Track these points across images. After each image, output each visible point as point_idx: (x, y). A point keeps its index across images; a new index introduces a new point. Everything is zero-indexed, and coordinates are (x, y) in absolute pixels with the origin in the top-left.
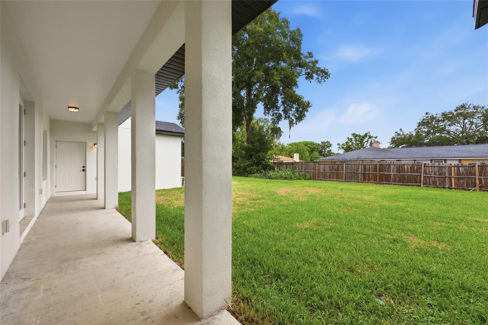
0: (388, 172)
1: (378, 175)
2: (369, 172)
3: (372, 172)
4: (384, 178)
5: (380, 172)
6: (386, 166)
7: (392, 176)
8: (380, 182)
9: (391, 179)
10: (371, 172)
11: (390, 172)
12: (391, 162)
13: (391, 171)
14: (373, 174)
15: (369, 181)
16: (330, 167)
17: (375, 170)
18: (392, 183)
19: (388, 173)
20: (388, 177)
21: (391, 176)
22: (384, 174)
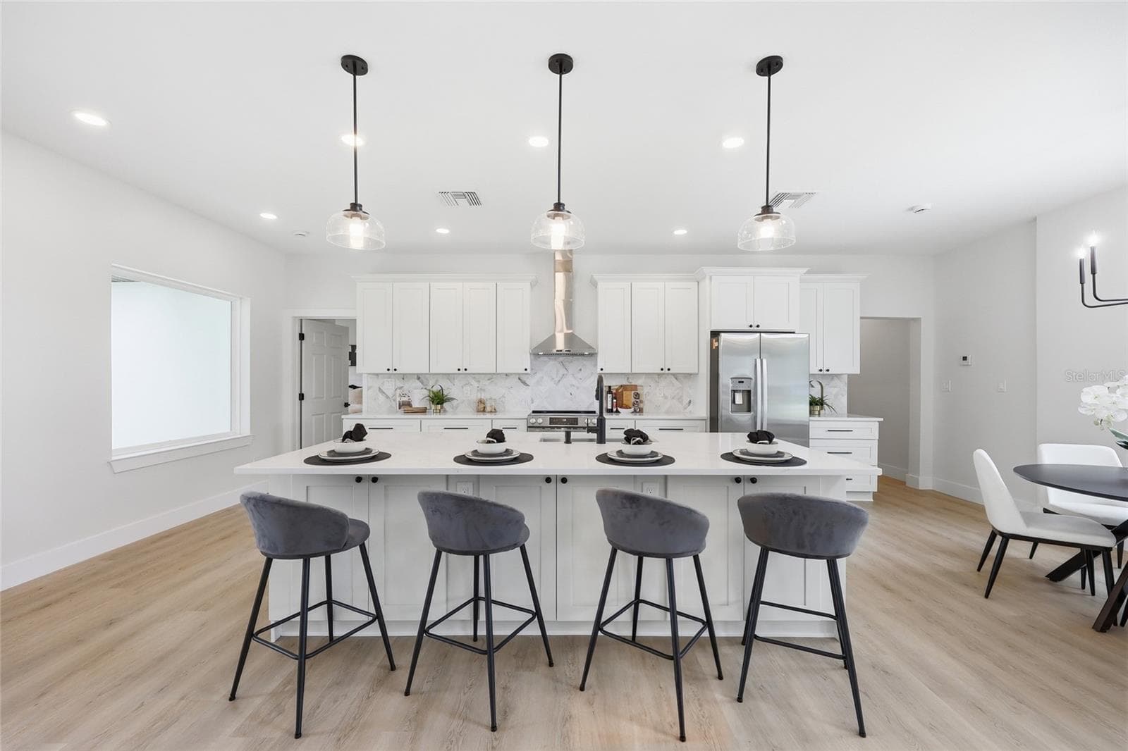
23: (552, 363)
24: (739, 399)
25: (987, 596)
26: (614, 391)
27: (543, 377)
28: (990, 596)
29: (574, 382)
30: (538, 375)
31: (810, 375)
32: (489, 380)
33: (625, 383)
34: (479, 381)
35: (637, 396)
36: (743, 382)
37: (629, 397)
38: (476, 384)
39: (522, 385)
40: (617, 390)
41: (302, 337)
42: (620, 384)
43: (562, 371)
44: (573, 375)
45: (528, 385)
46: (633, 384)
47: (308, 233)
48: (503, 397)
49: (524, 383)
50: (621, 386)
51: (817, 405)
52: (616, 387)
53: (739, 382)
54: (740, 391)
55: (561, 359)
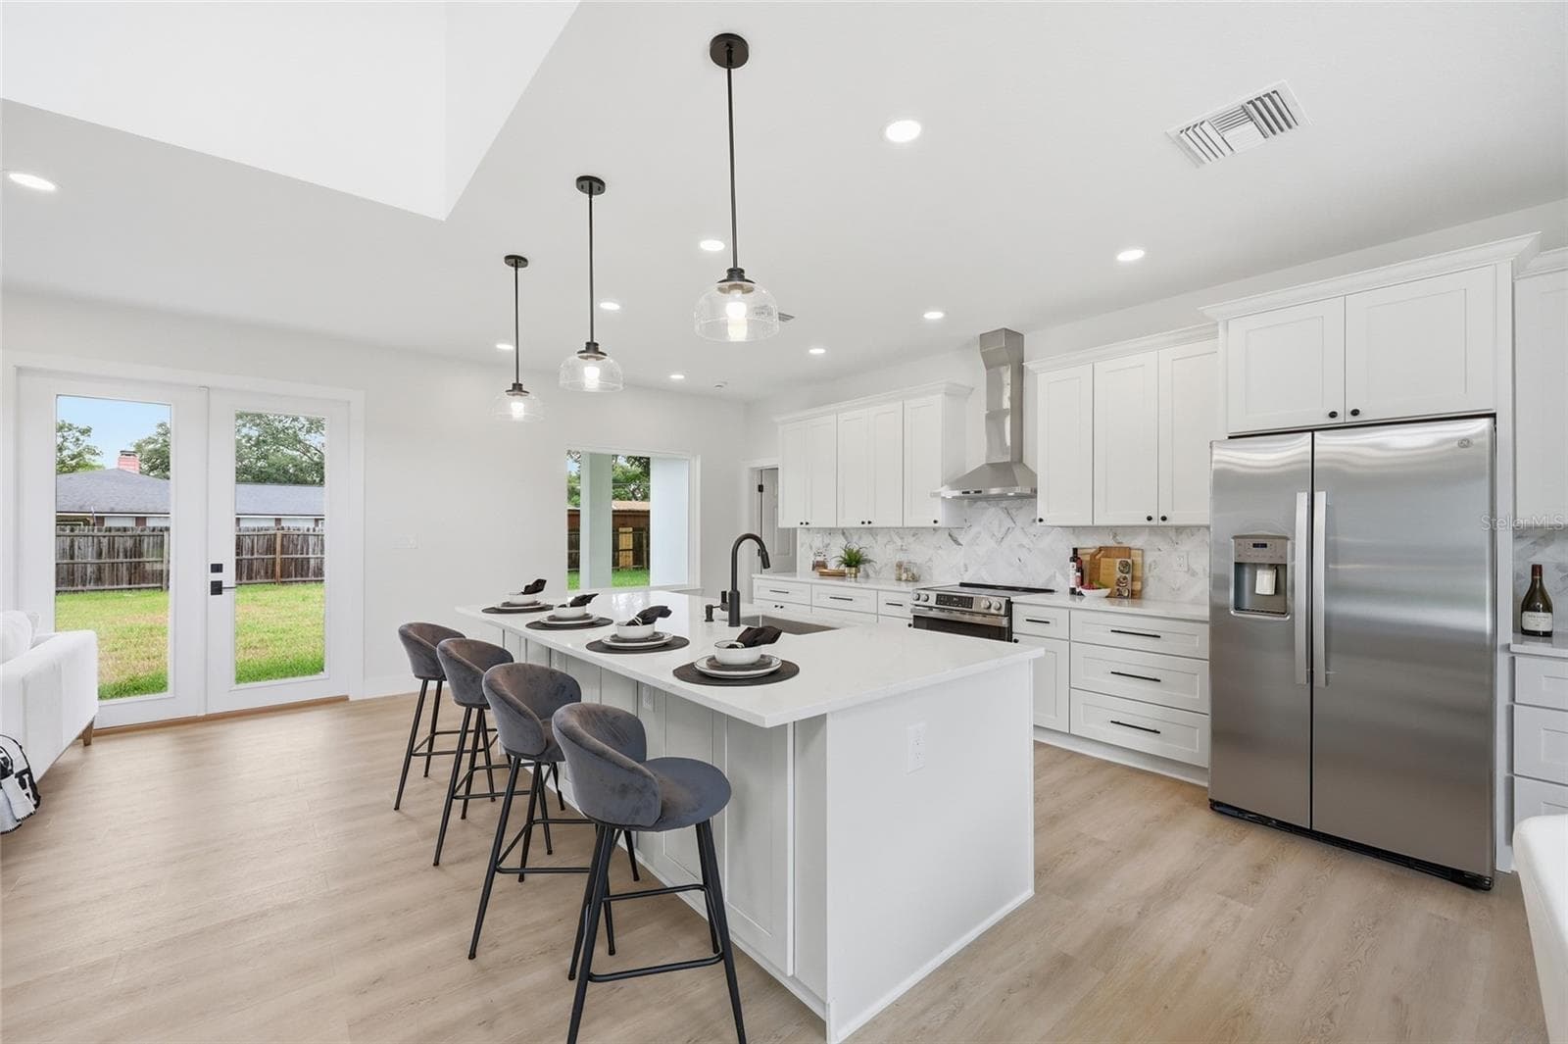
0: (302, 554)
1: (278, 561)
2: (252, 554)
3: (261, 554)
4: (292, 568)
5: (282, 554)
6: (297, 539)
7: (312, 562)
8: (284, 580)
9: (308, 568)
10: (255, 556)
11: (307, 554)
12: (308, 530)
13: (310, 550)
14: (263, 559)
15: (250, 578)
16: (100, 542)
17: (271, 549)
18: (313, 578)
19: (302, 556)
20: (302, 566)
21: (308, 562)
22: (292, 559)
23: (992, 510)
24: (1264, 583)
26: (1086, 558)
27: (980, 533)
29: (1025, 541)
30: (974, 530)
32: (914, 536)
33: (1110, 542)
34: (902, 538)
35: (1126, 567)
36: (1265, 546)
37: (1111, 569)
38: (899, 542)
39: (953, 543)
40: (1093, 556)
41: (761, 488)
42: (1098, 544)
43: (1008, 523)
44: (1022, 528)
45: (960, 544)
46: (1125, 545)
47: (726, 383)
48: (930, 559)
49: (956, 541)
50: (1100, 549)
52: (1092, 551)
53: (1255, 545)
55: (1005, 504)
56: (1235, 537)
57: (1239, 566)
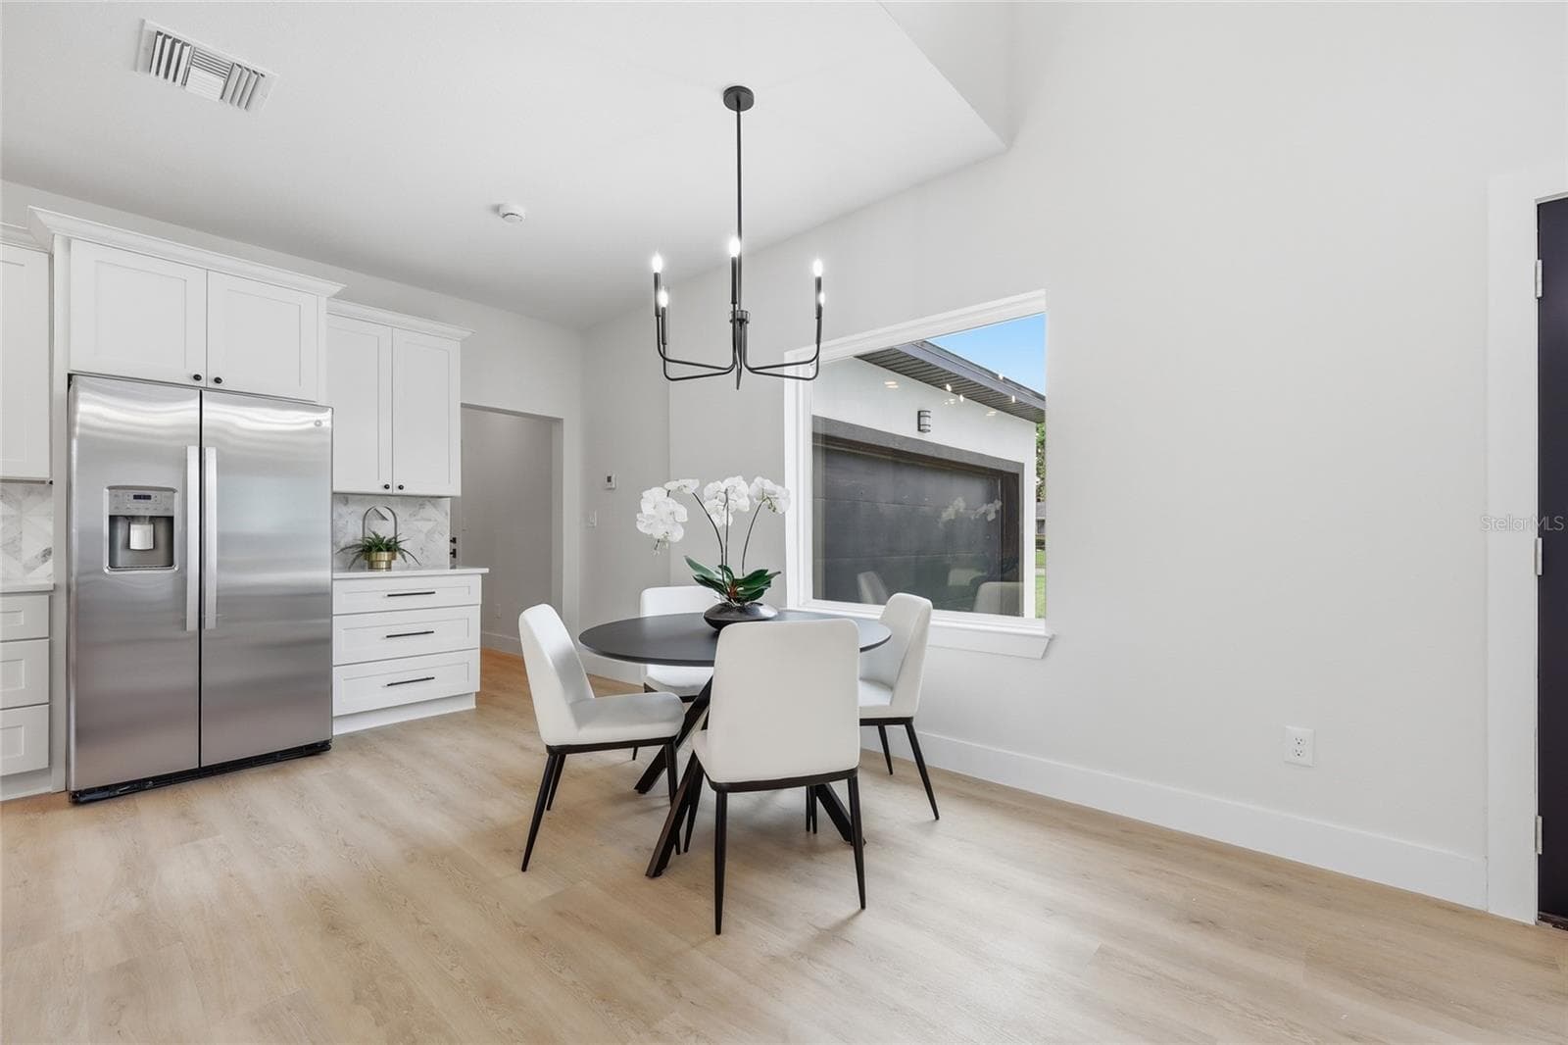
24: (140, 537)
25: (524, 869)
28: (528, 868)
31: (334, 494)
36: (148, 497)
51: (380, 550)
53: (136, 497)
54: (145, 517)
56: (110, 488)
57: (113, 519)
